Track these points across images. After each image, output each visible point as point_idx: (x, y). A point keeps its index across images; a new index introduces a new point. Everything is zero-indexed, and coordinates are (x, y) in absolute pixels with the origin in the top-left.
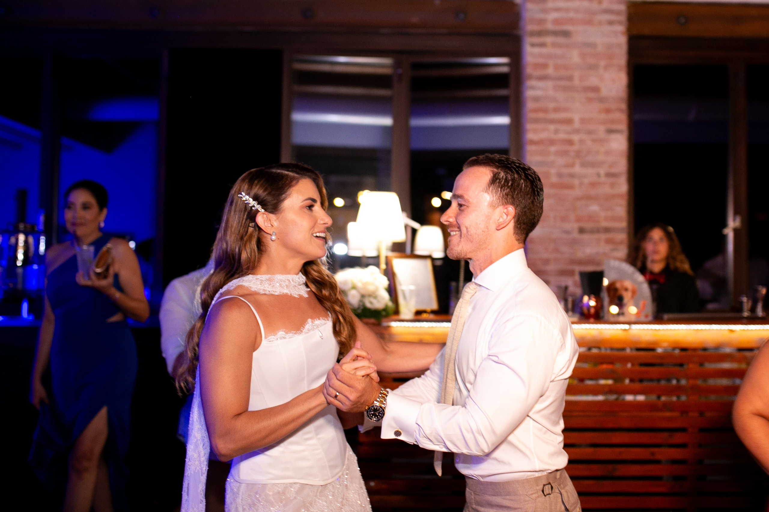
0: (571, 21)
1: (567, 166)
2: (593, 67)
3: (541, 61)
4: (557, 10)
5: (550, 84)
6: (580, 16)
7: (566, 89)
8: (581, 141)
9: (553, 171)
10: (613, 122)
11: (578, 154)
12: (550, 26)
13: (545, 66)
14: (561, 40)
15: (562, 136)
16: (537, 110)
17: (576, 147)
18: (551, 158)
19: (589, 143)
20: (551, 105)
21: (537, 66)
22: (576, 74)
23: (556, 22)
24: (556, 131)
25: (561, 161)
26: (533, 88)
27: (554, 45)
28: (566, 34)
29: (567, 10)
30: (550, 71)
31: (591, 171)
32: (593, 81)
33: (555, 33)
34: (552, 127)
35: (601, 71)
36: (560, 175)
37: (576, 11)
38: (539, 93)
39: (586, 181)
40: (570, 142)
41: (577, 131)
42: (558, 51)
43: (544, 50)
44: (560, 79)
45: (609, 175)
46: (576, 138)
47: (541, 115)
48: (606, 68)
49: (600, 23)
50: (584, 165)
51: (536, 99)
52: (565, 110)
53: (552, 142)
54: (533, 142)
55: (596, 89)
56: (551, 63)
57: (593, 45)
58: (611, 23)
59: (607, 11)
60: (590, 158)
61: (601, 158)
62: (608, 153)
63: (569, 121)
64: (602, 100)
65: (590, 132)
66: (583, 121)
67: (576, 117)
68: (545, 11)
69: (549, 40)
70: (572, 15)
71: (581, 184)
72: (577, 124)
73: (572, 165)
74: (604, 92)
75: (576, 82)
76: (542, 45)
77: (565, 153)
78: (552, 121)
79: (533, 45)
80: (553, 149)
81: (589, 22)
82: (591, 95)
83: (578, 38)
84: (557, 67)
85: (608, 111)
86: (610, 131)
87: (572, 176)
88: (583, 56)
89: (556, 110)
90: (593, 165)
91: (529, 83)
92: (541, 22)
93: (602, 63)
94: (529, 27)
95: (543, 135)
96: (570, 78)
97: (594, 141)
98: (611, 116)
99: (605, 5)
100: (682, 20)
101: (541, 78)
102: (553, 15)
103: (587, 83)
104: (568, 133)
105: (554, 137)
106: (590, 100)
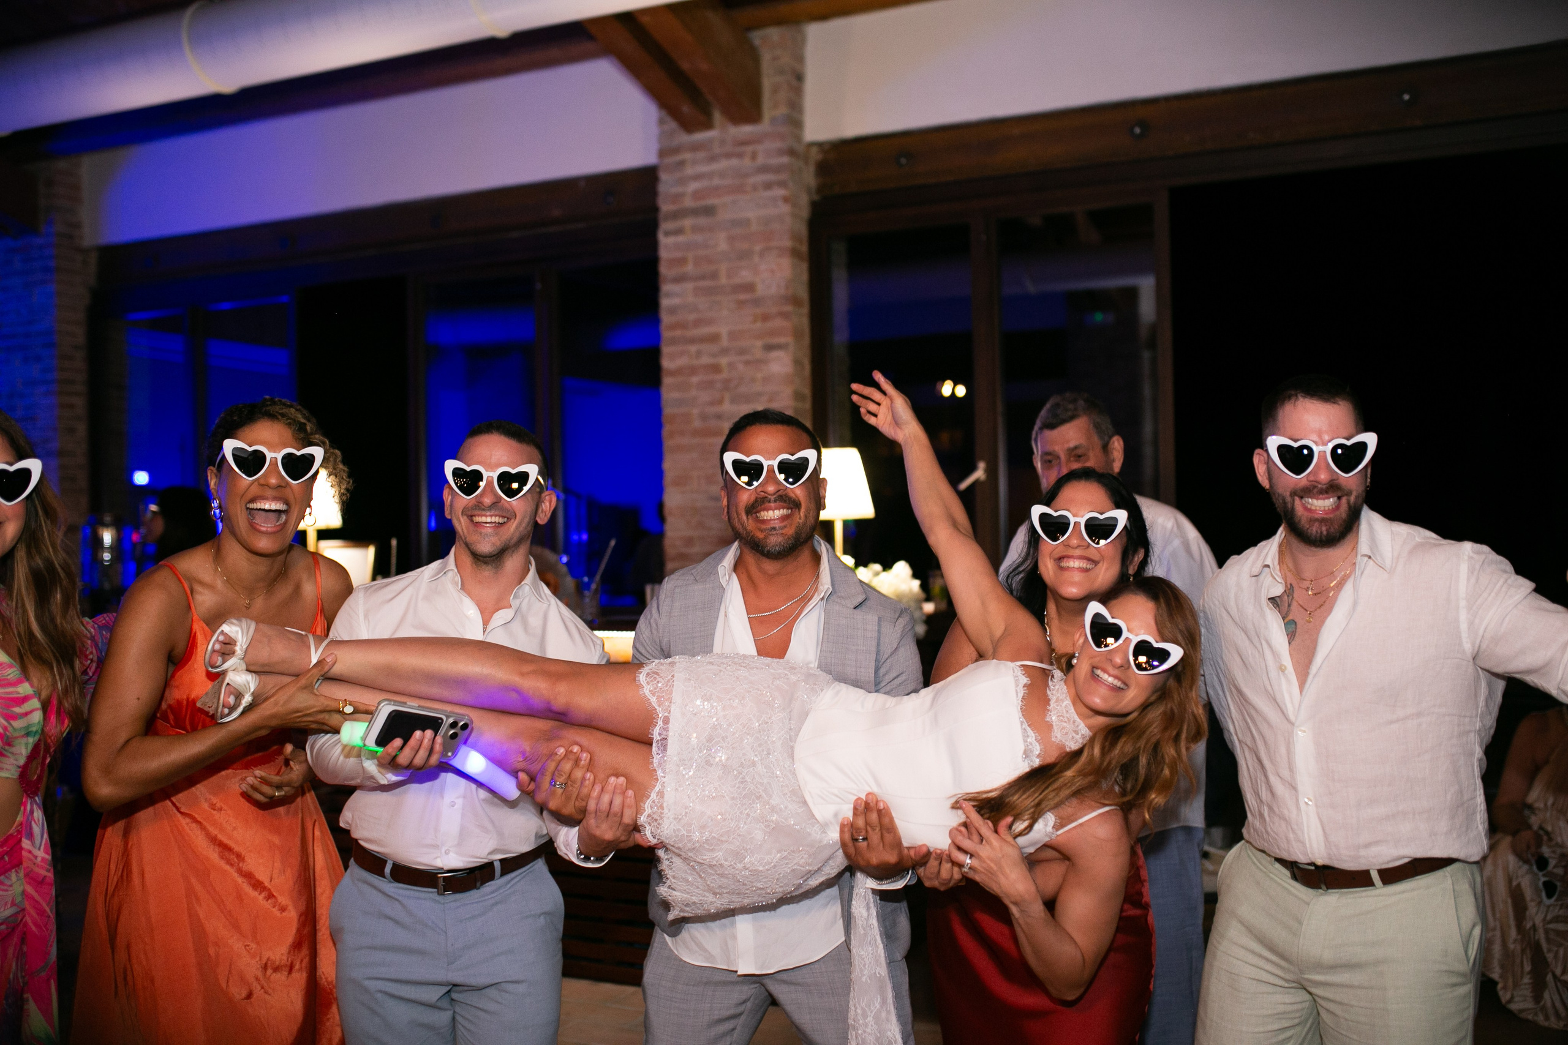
0: (715, 191)
1: (712, 403)
2: (745, 255)
3: (678, 255)
4: (698, 177)
5: (689, 286)
6: (727, 182)
7: (710, 292)
8: (731, 365)
9: (695, 411)
10: (773, 333)
11: (727, 384)
12: (688, 203)
13: (682, 261)
14: (702, 221)
15: (705, 360)
16: (673, 327)
17: (725, 375)
18: (694, 393)
19: (741, 367)
20: (692, 317)
21: (675, 262)
22: (723, 268)
23: (697, 195)
24: (699, 354)
25: (704, 396)
26: (668, 295)
27: (695, 229)
28: (709, 211)
29: (709, 176)
30: (690, 268)
32: (745, 276)
33: (695, 212)
34: (693, 349)
35: (756, 259)
36: (704, 417)
37: (722, 174)
38: (676, 301)
40: (716, 368)
41: (725, 351)
42: (699, 238)
43: (681, 239)
44: (703, 277)
46: (724, 361)
47: (678, 333)
48: (762, 255)
49: (755, 188)
50: (735, 400)
51: (673, 310)
52: (709, 322)
53: (693, 370)
54: (672, 373)
55: (750, 287)
56: (690, 255)
57: (746, 222)
58: (768, 186)
59: (764, 169)
60: (743, 390)
61: (759, 388)
62: (766, 380)
63: (714, 338)
64: (757, 302)
65: (742, 352)
66: (733, 335)
67: (724, 331)
68: (683, 181)
69: (688, 222)
70: (716, 181)
72: (725, 342)
73: (720, 402)
74: (761, 290)
75: (723, 281)
76: (679, 232)
77: (708, 385)
78: (692, 341)
79: (670, 233)
80: (695, 380)
81: (739, 189)
82: (742, 297)
83: (724, 215)
84: (697, 261)
85: (765, 318)
86: (769, 348)
87: (719, 417)
88: (731, 239)
89: (698, 323)
90: (748, 399)
91: (666, 288)
92: (678, 197)
93: (757, 248)
94: (665, 207)
95: (682, 361)
96: (714, 276)
97: (747, 363)
98: (769, 325)
99: (761, 160)
100: (903, 161)
101: (679, 279)
102: (693, 186)
103: (737, 281)
104: (714, 355)
105: (695, 362)
106: (741, 304)
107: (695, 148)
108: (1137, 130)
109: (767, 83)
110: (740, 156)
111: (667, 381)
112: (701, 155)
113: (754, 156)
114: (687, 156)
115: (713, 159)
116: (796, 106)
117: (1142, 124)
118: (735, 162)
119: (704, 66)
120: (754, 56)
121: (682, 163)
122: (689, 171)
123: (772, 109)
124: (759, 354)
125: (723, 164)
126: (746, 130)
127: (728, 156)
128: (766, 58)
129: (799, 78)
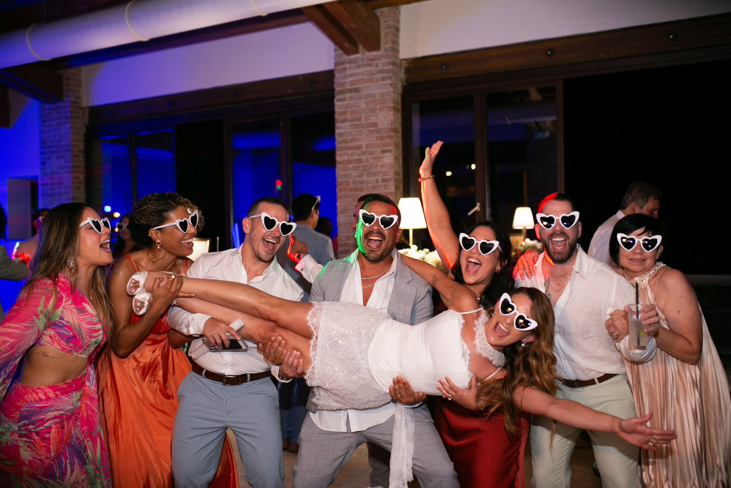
0: (360, 81)
1: (358, 176)
2: (373, 110)
3: (343, 110)
4: (352, 75)
5: (348, 124)
6: (365, 77)
7: (357, 126)
8: (367, 159)
9: (351, 180)
10: (385, 145)
11: (365, 168)
12: (348, 87)
13: (345, 113)
14: (354, 95)
15: (355, 157)
16: (341, 143)
17: (364, 164)
18: (350, 172)
19: (371, 160)
20: (350, 138)
21: (342, 113)
22: (363, 116)
23: (352, 83)
24: (352, 154)
25: (355, 173)
26: (339, 128)
27: (351, 98)
28: (357, 90)
29: (357, 74)
30: (348, 116)
31: (372, 178)
32: (373, 119)
33: (350, 91)
34: (350, 152)
35: (378, 112)
36: (355, 183)
37: (363, 74)
38: (343, 131)
39: (370, 185)
40: (360, 161)
41: (364, 153)
42: (352, 102)
43: (344, 103)
44: (354, 120)
45: (384, 180)
46: (363, 157)
47: (344, 145)
48: (380, 110)
49: (377, 80)
50: (368, 175)
51: (341, 135)
52: (357, 140)
53: (350, 162)
54: (341, 163)
55: (375, 125)
56: (348, 110)
57: (374, 95)
58: (383, 79)
59: (382, 71)
60: (372, 170)
61: (379, 169)
62: (382, 166)
63: (359, 147)
64: (378, 131)
65: (371, 153)
66: (367, 146)
67: (363, 144)
68: (345, 77)
69: (347, 95)
70: (360, 77)
71: (367, 187)
72: (364, 149)
73: (362, 176)
74: (380, 126)
75: (363, 121)
76: (344, 100)
77: (356, 168)
78: (350, 148)
79: (338, 101)
80: (350, 166)
81: (370, 81)
82: (372, 129)
83: (364, 92)
84: (352, 113)
85: (382, 138)
86: (384, 152)
87: (361, 182)
88: (367, 103)
89: (352, 140)
90: (374, 174)
91: (338, 125)
92: (343, 84)
93: (378, 107)
94: (337, 89)
95: (345, 158)
96: (359, 119)
97: (374, 158)
98: (384, 141)
99: (380, 67)
100: (444, 67)
101: (343, 121)
102: (350, 79)
103: (369, 122)
104: (359, 155)
105: (351, 158)
106: (371, 132)
107: (351, 62)
108: (549, 53)
109: (383, 33)
110: (371, 65)
111: (338, 166)
112: (353, 65)
113: (377, 66)
114: (347, 66)
115: (359, 67)
116: (396, 42)
117: (551, 50)
118: (368, 68)
119: (354, 26)
120: (377, 20)
121: (345, 69)
122: (348, 72)
123: (385, 44)
124: (379, 154)
125: (363, 69)
126: (374, 53)
127: (365, 65)
128: (382, 21)
129: (398, 30)
